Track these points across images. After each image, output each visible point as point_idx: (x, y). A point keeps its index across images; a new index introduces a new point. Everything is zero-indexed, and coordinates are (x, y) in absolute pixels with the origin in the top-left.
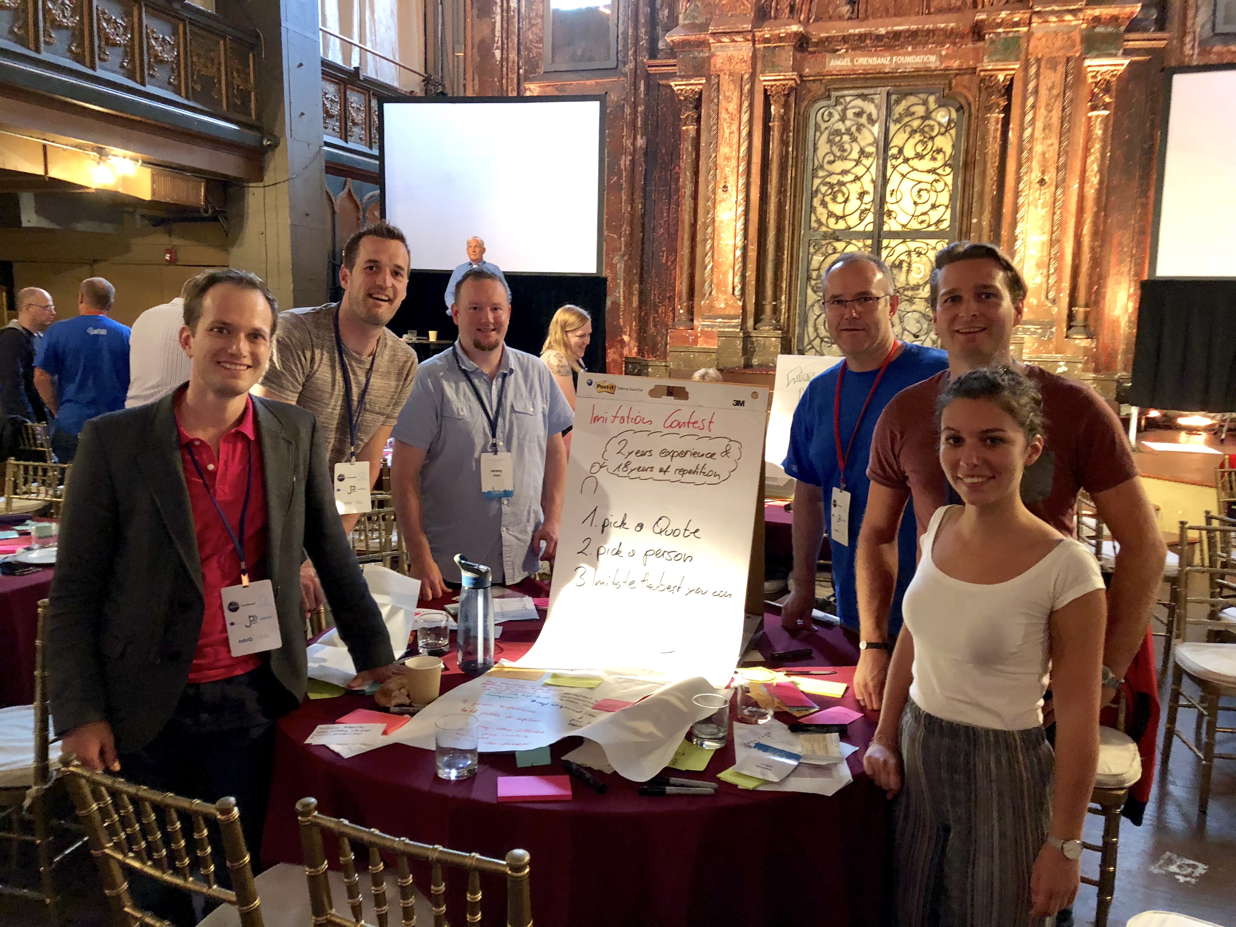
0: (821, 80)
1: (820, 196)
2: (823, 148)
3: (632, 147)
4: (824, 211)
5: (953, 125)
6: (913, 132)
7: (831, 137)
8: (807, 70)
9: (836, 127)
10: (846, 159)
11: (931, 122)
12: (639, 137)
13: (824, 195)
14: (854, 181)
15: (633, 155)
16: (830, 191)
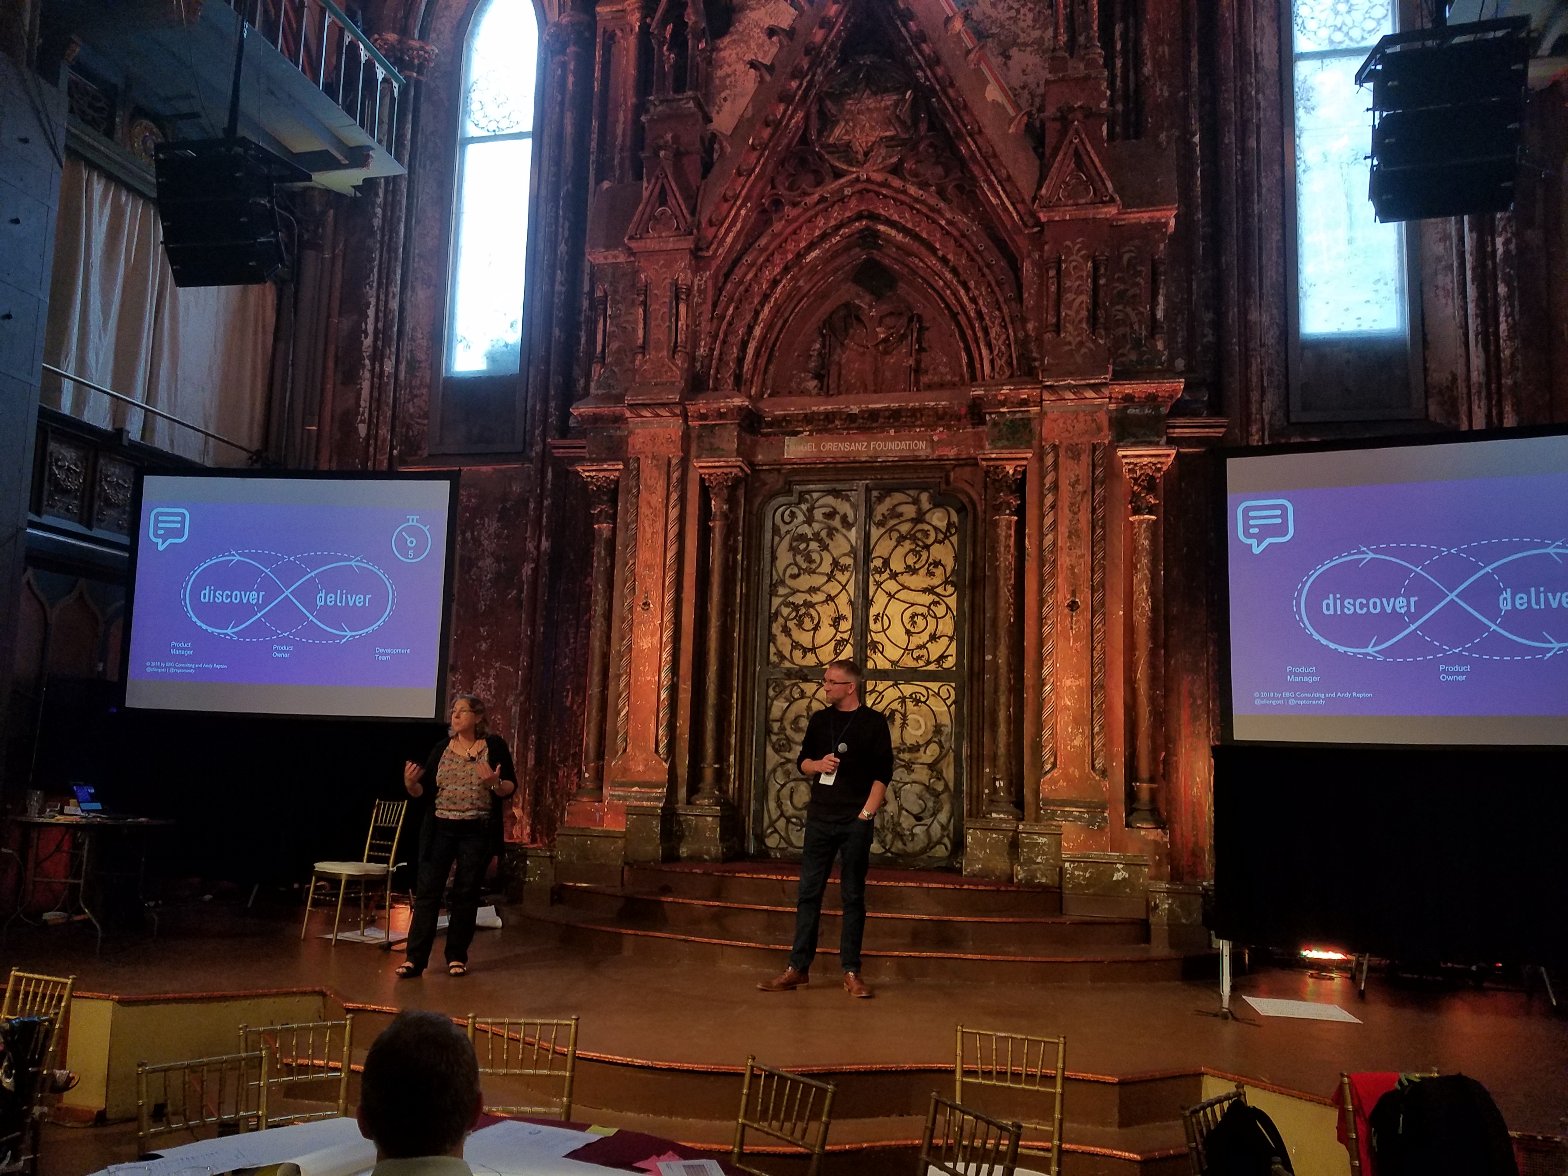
0: (779, 470)
1: (781, 620)
2: (784, 557)
3: (535, 553)
4: (788, 641)
5: (953, 531)
6: (902, 539)
7: (795, 544)
8: (760, 457)
9: (800, 530)
10: (814, 572)
11: (926, 527)
12: (543, 539)
13: (786, 619)
14: (826, 601)
15: (536, 561)
16: (794, 614)
